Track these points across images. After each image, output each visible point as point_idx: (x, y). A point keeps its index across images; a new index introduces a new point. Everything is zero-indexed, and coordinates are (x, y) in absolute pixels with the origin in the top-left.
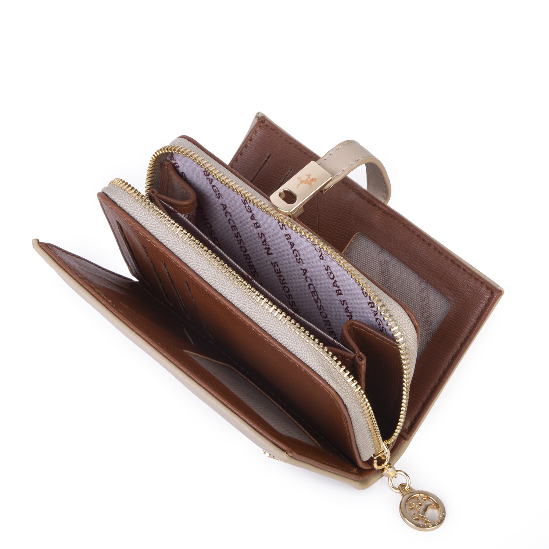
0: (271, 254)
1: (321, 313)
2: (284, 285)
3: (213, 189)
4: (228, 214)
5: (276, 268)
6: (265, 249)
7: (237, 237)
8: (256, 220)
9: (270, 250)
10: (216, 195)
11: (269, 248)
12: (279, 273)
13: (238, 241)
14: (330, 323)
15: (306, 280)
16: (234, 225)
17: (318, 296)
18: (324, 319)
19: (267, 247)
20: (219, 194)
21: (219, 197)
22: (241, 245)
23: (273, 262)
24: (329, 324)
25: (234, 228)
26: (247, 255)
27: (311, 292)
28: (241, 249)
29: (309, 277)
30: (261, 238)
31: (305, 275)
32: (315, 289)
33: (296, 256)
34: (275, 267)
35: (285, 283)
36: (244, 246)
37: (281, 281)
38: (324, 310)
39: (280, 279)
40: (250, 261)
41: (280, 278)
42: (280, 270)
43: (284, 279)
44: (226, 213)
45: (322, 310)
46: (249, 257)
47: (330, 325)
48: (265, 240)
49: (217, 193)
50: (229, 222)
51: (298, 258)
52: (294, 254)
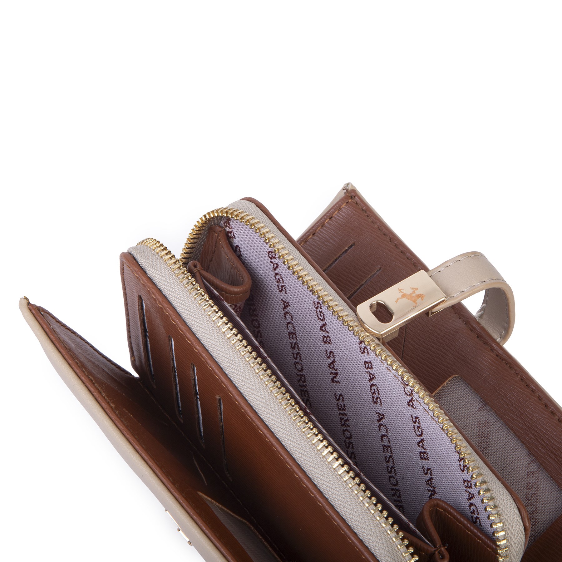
0: (338, 382)
1: (390, 477)
2: (345, 428)
3: (276, 278)
4: (288, 316)
5: (341, 402)
6: (331, 373)
7: (294, 348)
8: (328, 332)
9: (338, 377)
10: (278, 286)
11: (336, 374)
12: (343, 410)
13: (293, 353)
14: (400, 494)
15: (380, 429)
16: (293, 332)
17: (391, 453)
18: (393, 487)
19: (334, 371)
20: (283, 286)
21: (282, 290)
22: (296, 361)
23: (338, 394)
24: (398, 495)
25: (292, 336)
26: (302, 375)
27: (383, 446)
28: (295, 366)
29: (385, 426)
30: (329, 357)
31: (380, 422)
32: (390, 444)
33: (374, 393)
34: (338, 400)
35: (348, 426)
36: (301, 362)
37: (343, 421)
38: (396, 474)
39: (342, 419)
40: (305, 384)
41: (342, 417)
42: (344, 406)
43: (347, 420)
44: (286, 313)
45: (393, 474)
46: (305, 379)
47: (399, 497)
48: (334, 362)
49: (280, 285)
50: (287, 327)
51: (375, 396)
52: (371, 389)
